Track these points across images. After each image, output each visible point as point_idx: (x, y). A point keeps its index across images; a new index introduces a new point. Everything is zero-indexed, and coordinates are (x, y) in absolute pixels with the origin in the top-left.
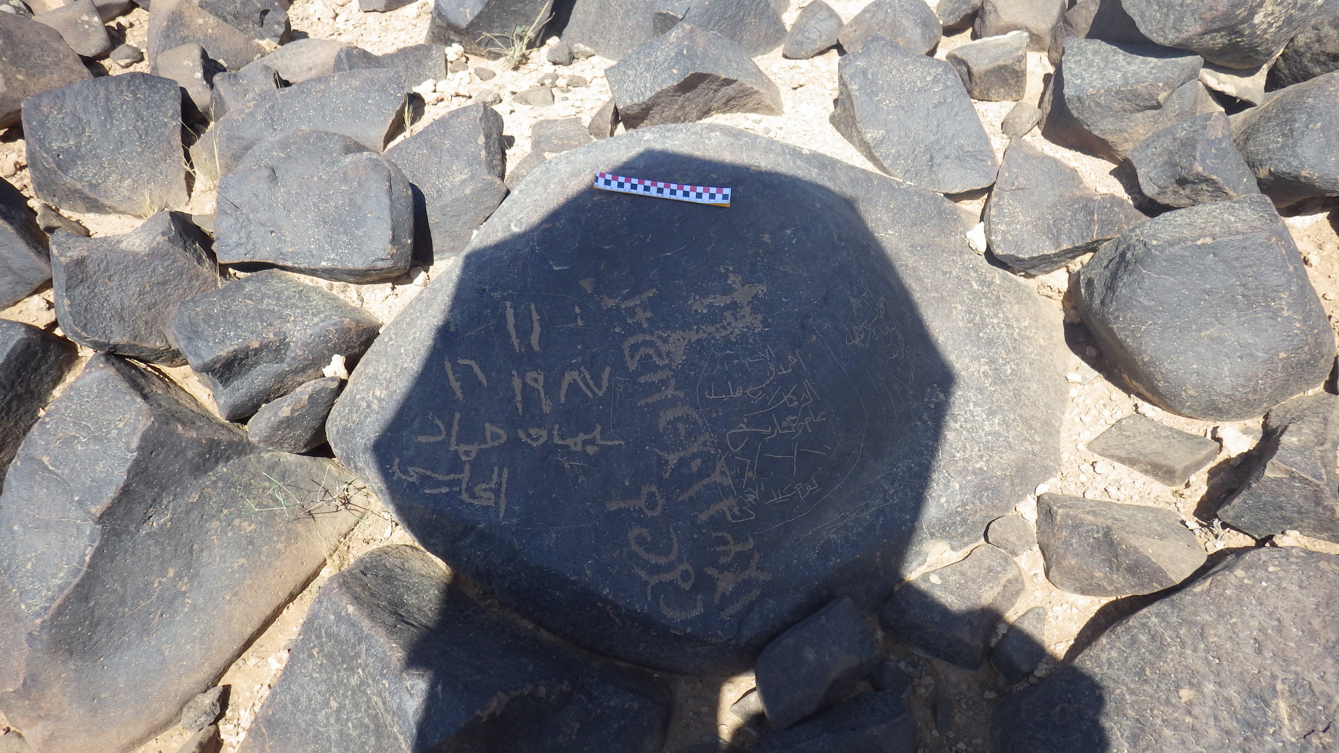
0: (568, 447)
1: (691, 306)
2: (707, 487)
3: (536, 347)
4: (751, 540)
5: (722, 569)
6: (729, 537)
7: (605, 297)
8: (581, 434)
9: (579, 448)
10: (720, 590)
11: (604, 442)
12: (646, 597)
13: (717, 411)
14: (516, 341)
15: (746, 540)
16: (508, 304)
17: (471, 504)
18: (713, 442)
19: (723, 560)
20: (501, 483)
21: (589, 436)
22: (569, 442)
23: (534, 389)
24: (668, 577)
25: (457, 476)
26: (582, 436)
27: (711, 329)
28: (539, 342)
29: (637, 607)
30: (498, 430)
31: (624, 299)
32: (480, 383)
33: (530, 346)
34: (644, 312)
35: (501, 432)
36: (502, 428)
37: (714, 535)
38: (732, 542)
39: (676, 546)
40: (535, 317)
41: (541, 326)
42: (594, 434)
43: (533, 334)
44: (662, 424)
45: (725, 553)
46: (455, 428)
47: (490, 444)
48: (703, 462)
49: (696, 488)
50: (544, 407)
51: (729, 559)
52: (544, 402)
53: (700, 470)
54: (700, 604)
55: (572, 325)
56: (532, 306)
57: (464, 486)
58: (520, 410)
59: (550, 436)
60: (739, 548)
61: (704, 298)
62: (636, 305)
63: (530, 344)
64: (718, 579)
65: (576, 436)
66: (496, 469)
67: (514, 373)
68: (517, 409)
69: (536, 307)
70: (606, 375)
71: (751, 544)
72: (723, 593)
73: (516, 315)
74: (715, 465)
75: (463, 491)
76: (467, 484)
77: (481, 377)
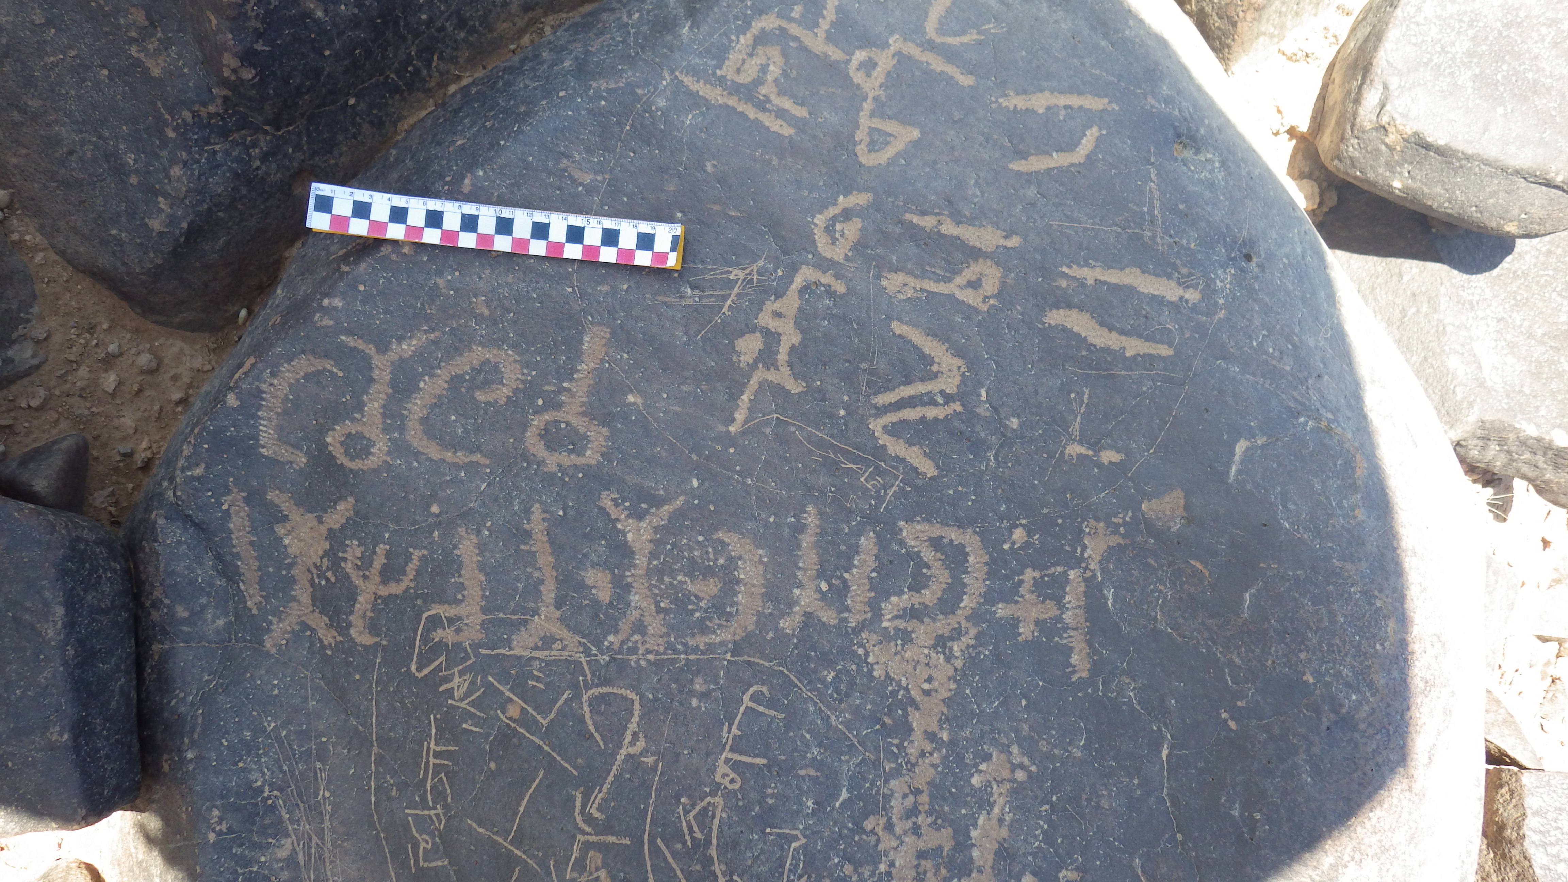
0: (779, 295)
1: (1005, 750)
2: (534, 589)
3: (1055, 317)
4: (367, 640)
5: (336, 538)
6: (395, 589)
7: (1114, 540)
8: (796, 339)
9: (765, 319)
10: (295, 515)
11: (754, 383)
12: (350, 332)
13: (704, 696)
14: (1090, 275)
15: (373, 628)
16: (1192, 296)
17: (747, 25)
18: (633, 650)
19: (354, 550)
20: (764, 109)
21: (783, 356)
22: (791, 303)
23: (954, 271)
24: (374, 405)
25: (825, 25)
26: (790, 337)
27: (924, 774)
28: (1065, 330)
29: (338, 303)
30: (890, 152)
31: (1093, 589)
32: (1023, 155)
33: (1064, 302)
34: (1037, 623)
35: (883, 157)
36: (892, 161)
37: (417, 554)
38: (384, 591)
39: (434, 452)
40: (1134, 347)
41: (1107, 350)
42: (786, 370)
43: (1093, 324)
44: (735, 543)
45: (365, 563)
46: (938, 65)
47: (864, 121)
48: (596, 603)
49: (545, 559)
50: (899, 278)
51: (348, 567)
52: (911, 281)
53: (581, 587)
54: (285, 453)
55: (1076, 427)
56: (1164, 351)
57: (794, 30)
58: (916, 219)
59: (824, 264)
60: (363, 602)
61: (1013, 792)
62: (1062, 607)
63: (1069, 306)
64: (320, 521)
65: (797, 324)
66: (801, 112)
67: (1014, 242)
68: (923, 213)
69: (1160, 358)
70: (915, 457)
71: (361, 637)
72: (285, 519)
73: (1158, 301)
74: (576, 629)
75: (784, 24)
76: (796, 39)
77: (1037, 164)
